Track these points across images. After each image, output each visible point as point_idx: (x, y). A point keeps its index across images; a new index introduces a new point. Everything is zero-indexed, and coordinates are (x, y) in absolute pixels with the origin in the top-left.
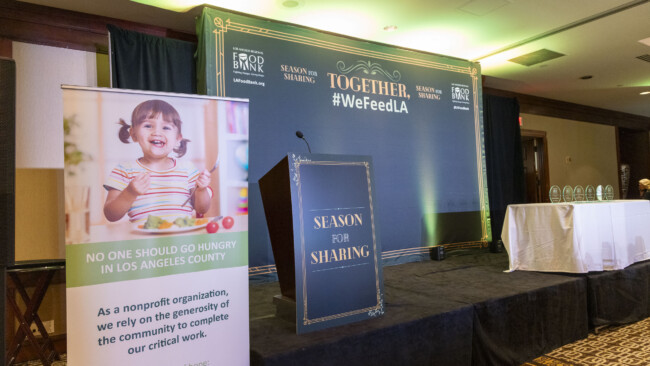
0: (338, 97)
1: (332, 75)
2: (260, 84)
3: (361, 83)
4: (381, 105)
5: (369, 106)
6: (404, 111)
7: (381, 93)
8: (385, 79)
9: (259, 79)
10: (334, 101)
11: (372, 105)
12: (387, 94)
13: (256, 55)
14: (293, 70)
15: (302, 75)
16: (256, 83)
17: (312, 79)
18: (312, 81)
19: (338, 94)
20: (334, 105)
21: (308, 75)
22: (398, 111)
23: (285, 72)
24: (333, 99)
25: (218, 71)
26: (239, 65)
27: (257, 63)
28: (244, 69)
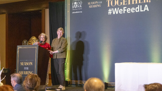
1: (109, 1)
2: (81, 12)
3: (123, 1)
4: (132, 10)
5: (126, 12)
6: (146, 10)
7: (133, 3)
9: (80, 10)
11: (128, 10)
14: (93, 3)
15: (96, 4)
16: (79, 12)
17: (100, 5)
18: (100, 6)
19: (111, 9)
20: (109, 14)
21: (98, 4)
22: (143, 11)
23: (89, 5)
24: (108, 12)
25: (68, 11)
26: (74, 7)
27: (80, 4)
28: (76, 8)
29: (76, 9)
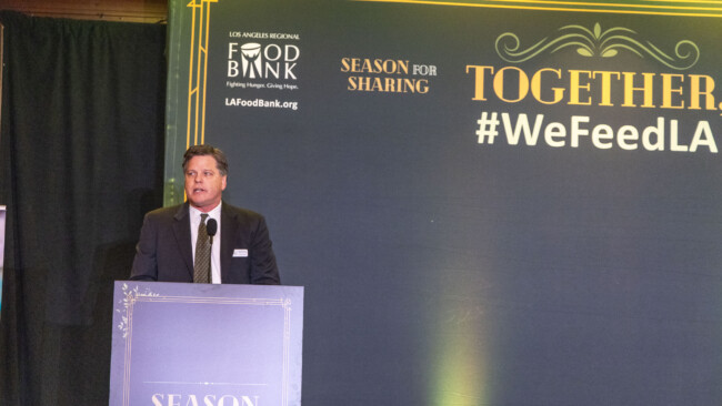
0: (494, 122)
1: (480, 71)
2: (286, 105)
3: (565, 83)
4: (626, 137)
5: (586, 141)
6: (703, 149)
7: (629, 102)
8: (641, 64)
9: (284, 96)
10: (481, 134)
11: (596, 136)
12: (648, 102)
13: (282, 43)
14: (374, 67)
15: (395, 76)
16: (277, 104)
17: (423, 85)
18: (422, 89)
19: (494, 115)
20: (481, 141)
21: (410, 76)
22: (684, 148)
23: (350, 74)
24: (478, 127)
25: (194, 87)
26: (240, 68)
27: (282, 60)
28: (252, 75)
29: (253, 81)
